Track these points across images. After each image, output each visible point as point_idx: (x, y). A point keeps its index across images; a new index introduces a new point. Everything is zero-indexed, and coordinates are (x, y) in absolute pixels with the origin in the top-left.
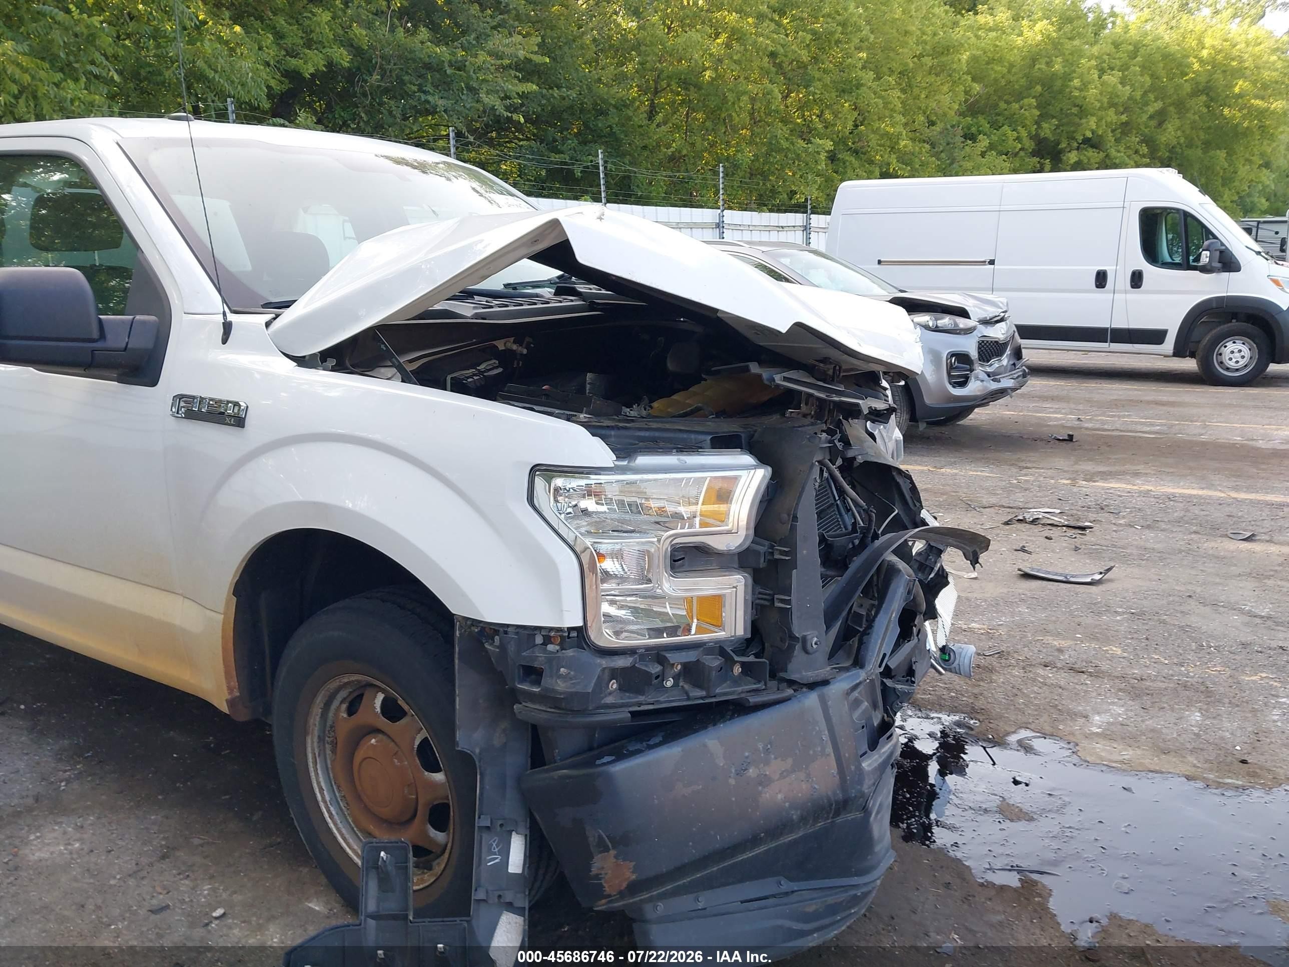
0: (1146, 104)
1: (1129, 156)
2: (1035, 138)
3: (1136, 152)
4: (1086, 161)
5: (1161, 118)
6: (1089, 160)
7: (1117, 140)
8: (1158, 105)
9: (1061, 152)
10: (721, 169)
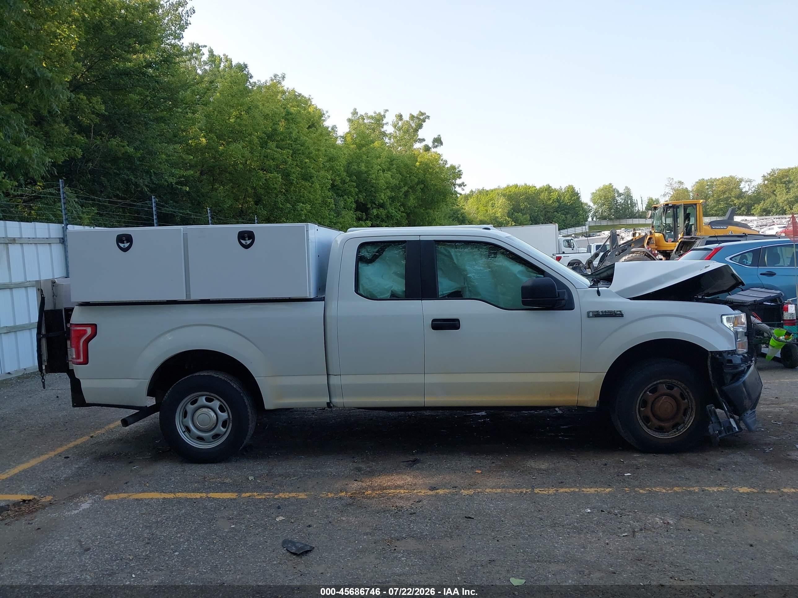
0: (400, 188)
1: (396, 212)
2: (356, 202)
3: (399, 210)
4: (380, 214)
5: (406, 194)
6: (381, 213)
7: (390, 204)
8: (406, 188)
9: (368, 209)
10: (256, 218)
